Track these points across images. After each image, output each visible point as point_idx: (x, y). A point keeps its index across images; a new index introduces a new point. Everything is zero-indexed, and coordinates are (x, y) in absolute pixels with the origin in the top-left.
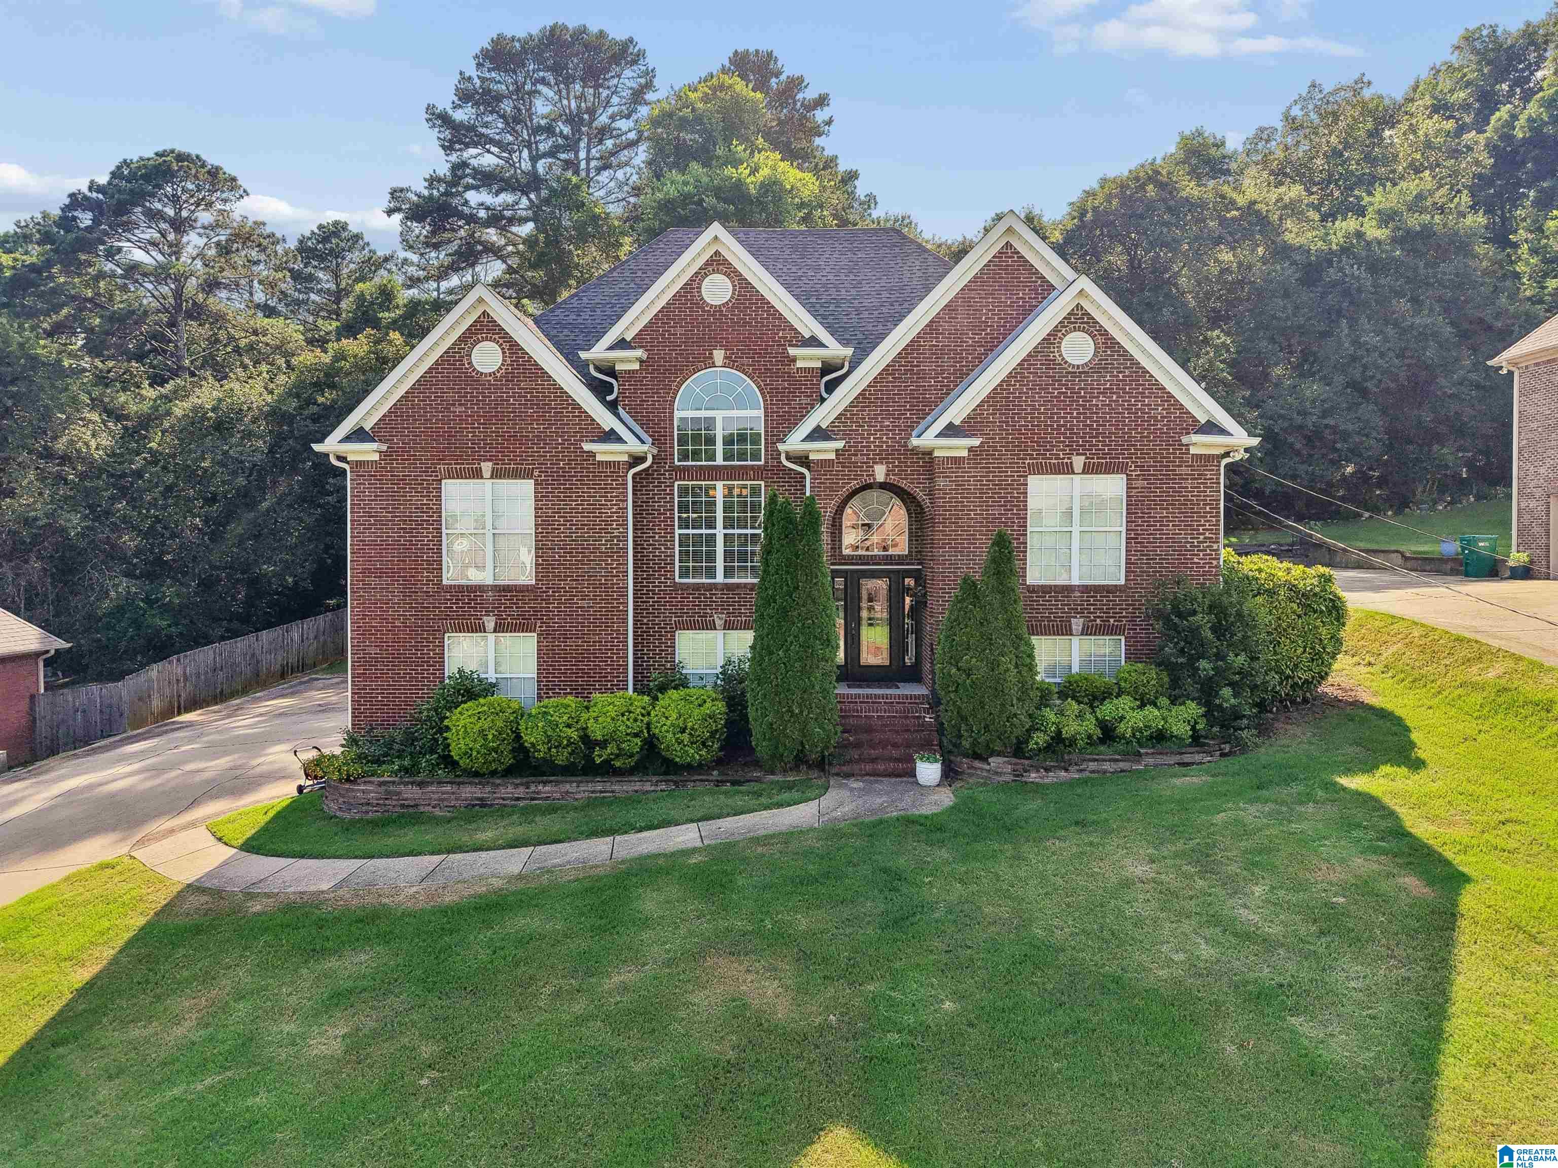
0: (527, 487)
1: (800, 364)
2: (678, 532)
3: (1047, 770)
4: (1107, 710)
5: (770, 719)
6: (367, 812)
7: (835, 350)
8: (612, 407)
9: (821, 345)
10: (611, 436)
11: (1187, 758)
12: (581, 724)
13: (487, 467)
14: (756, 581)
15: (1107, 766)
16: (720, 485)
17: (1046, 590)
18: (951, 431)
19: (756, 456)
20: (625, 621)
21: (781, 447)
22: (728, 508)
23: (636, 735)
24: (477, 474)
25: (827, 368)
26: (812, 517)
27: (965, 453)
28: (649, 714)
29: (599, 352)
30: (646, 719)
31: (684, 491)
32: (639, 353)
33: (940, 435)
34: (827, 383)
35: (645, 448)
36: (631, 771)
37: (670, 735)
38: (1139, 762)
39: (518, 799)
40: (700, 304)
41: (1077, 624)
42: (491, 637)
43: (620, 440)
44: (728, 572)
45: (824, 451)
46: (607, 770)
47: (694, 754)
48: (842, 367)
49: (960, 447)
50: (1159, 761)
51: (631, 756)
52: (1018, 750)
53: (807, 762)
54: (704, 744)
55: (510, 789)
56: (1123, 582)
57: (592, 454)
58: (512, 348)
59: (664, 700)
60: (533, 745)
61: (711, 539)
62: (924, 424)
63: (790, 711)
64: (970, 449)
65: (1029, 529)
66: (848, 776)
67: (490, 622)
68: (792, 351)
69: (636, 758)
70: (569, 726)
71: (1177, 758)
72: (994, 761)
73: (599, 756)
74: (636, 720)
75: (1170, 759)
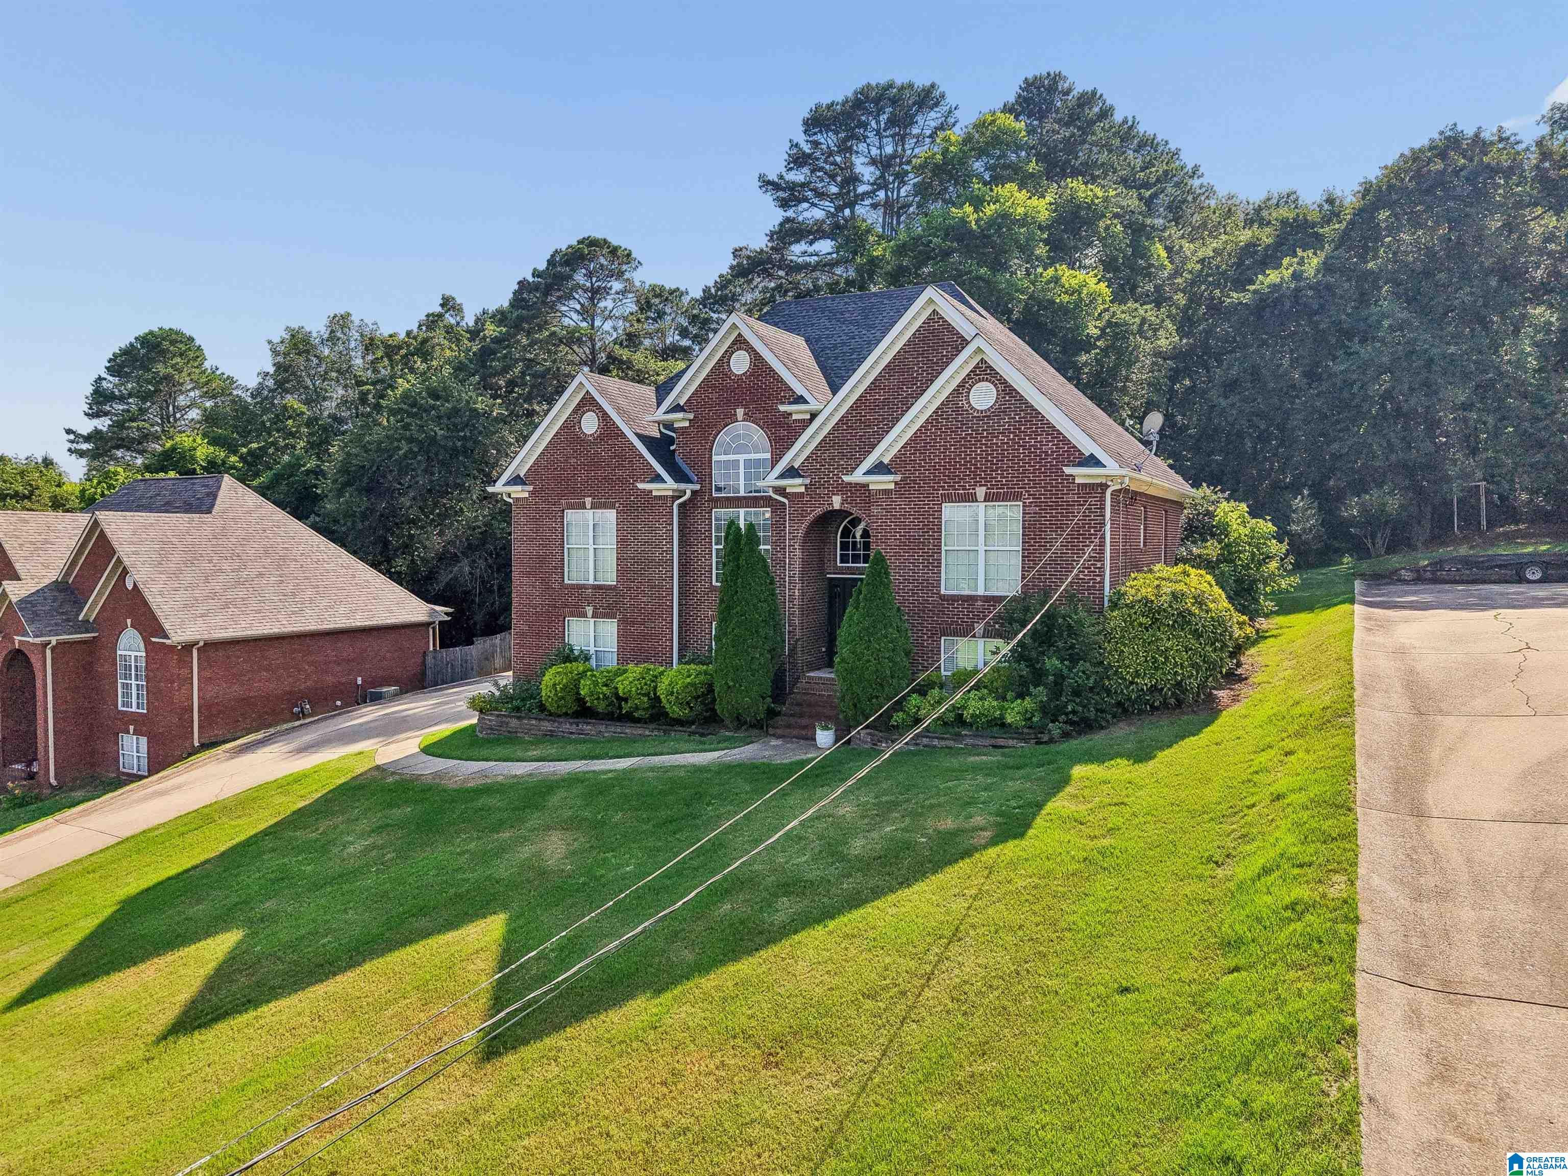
0: (612, 515)
1: (795, 417)
2: (714, 547)
7: (814, 405)
9: (806, 402)
10: (657, 478)
11: (1001, 742)
12: (614, 685)
13: (588, 501)
16: (742, 511)
18: (878, 468)
20: (671, 613)
23: (646, 695)
24: (584, 506)
27: (892, 486)
28: (656, 681)
29: (660, 415)
31: (718, 516)
32: (689, 415)
33: (869, 472)
36: (644, 721)
37: (666, 697)
39: (572, 733)
40: (729, 374)
41: (979, 627)
42: (588, 621)
45: (795, 485)
46: (629, 718)
47: (679, 712)
49: (887, 481)
50: (977, 742)
51: (643, 710)
55: (568, 726)
56: (1018, 594)
57: (651, 491)
58: (603, 416)
60: (584, 697)
62: (857, 462)
64: (896, 483)
65: (943, 548)
66: (780, 737)
67: (590, 610)
68: (789, 407)
69: (645, 712)
70: (606, 685)
71: (993, 741)
73: (626, 707)
75: (988, 742)
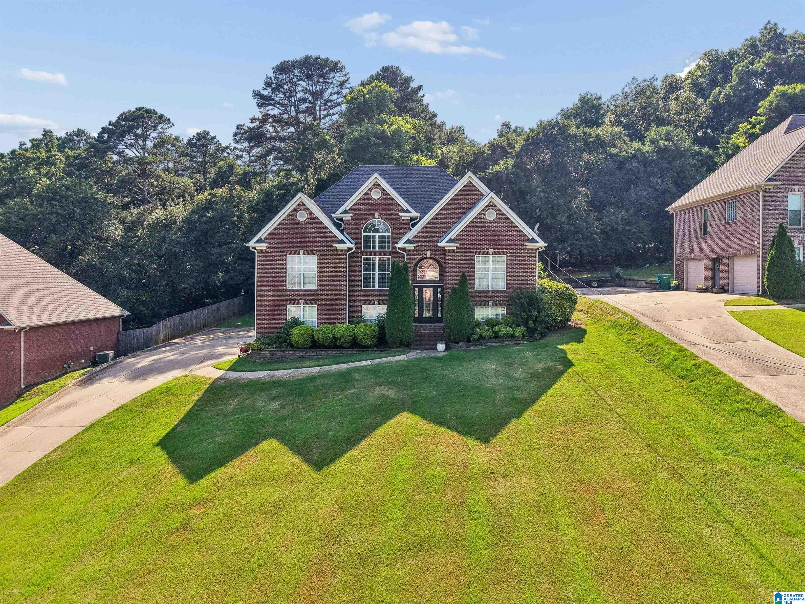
0: (314, 258)
1: (403, 218)
2: (363, 272)
3: (476, 346)
4: (496, 328)
5: (392, 331)
6: (266, 360)
7: (415, 214)
8: (342, 231)
9: (410, 212)
10: (342, 242)
12: (333, 333)
13: (302, 251)
14: (388, 289)
15: (494, 344)
16: (377, 257)
17: (480, 292)
18: (450, 241)
19: (389, 248)
20: (346, 301)
21: (396, 245)
22: (379, 264)
23: (350, 336)
24: (299, 254)
25: (412, 219)
26: (406, 268)
27: (455, 248)
28: (354, 330)
29: (338, 214)
30: (353, 331)
31: (365, 259)
32: (351, 215)
33: (447, 242)
34: (412, 224)
35: (353, 246)
36: (349, 348)
37: (361, 336)
38: (503, 343)
39: (313, 356)
40: (371, 198)
41: (491, 302)
42: (302, 306)
43: (345, 243)
44: (379, 286)
45: (410, 247)
46: (341, 347)
47: (369, 342)
48: (417, 219)
49: (454, 246)
51: (349, 343)
52: (469, 340)
53: (404, 345)
54: (371, 339)
55: (311, 353)
56: (505, 289)
57: (336, 247)
58: (310, 213)
59: (358, 326)
60: (318, 339)
61: (374, 275)
62: (442, 238)
63: (398, 328)
64: (457, 247)
65: (475, 272)
66: (416, 349)
67: (302, 302)
68: (400, 214)
69: (350, 344)
70: (329, 333)
71: (516, 342)
72: (460, 344)
73: (339, 343)
74: (350, 332)
75: (514, 342)
